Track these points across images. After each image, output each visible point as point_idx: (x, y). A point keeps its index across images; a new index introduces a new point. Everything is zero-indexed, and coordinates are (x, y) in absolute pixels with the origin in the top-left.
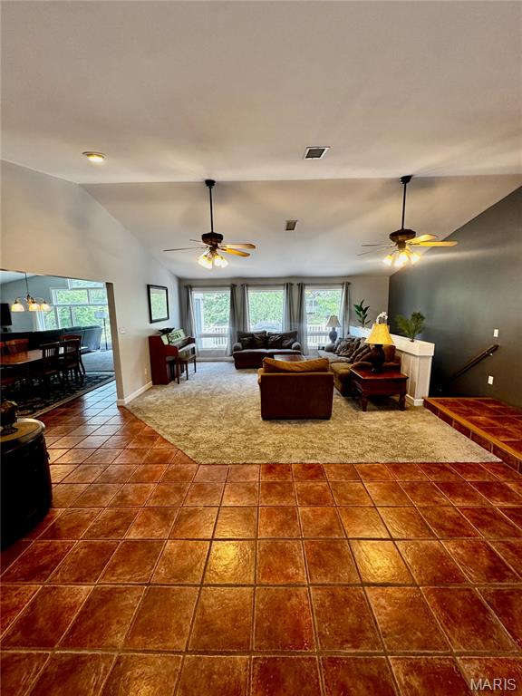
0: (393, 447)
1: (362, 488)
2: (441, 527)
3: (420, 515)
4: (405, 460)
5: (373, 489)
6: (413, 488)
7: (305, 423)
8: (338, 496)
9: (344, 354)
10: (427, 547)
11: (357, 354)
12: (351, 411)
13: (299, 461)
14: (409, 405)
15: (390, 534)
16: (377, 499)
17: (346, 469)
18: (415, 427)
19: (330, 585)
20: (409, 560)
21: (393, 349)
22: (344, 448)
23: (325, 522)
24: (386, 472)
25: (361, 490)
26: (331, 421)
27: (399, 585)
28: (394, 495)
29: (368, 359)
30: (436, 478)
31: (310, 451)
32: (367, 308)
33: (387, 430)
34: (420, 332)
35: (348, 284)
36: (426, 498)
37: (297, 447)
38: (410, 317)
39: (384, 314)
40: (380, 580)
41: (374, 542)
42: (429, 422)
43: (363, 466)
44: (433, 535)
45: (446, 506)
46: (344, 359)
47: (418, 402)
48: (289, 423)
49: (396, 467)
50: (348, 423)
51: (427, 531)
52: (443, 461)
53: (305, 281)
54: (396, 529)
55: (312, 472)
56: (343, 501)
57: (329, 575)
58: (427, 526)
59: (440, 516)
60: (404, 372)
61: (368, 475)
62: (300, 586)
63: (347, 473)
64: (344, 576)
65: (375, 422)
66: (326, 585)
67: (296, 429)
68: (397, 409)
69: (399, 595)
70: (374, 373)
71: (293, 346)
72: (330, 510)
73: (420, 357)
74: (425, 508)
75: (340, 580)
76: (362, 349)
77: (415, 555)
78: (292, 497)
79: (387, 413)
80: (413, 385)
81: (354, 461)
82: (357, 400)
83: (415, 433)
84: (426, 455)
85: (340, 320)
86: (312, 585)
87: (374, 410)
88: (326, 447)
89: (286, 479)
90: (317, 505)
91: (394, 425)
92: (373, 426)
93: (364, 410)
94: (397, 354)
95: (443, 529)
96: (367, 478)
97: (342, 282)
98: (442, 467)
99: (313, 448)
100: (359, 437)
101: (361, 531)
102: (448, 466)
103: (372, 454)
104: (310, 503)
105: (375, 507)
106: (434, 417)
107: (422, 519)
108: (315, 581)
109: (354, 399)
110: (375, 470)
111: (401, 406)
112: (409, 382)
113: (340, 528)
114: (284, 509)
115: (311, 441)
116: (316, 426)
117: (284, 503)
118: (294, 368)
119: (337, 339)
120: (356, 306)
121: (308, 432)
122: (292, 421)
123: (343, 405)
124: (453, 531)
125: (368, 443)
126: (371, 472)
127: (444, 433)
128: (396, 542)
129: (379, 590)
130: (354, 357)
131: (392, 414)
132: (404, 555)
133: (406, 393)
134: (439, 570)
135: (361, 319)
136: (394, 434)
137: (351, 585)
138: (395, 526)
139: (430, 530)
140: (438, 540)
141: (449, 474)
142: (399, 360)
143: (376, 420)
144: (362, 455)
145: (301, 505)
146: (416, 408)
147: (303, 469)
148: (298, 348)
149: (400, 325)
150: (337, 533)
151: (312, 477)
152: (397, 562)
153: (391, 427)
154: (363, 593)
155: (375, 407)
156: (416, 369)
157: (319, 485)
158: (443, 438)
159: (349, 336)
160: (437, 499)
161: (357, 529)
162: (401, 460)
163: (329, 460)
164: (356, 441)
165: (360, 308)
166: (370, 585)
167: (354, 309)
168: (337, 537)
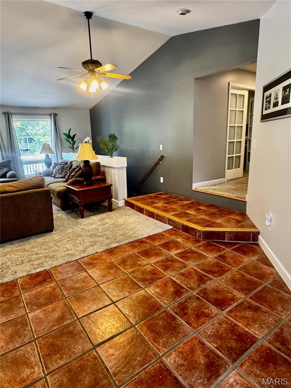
0: (107, 238)
1: (87, 275)
2: (144, 280)
3: (130, 278)
4: (117, 245)
5: (95, 273)
6: (124, 262)
7: (28, 240)
8: (66, 289)
9: (60, 176)
10: (137, 297)
11: (70, 174)
12: (72, 221)
13: (25, 274)
14: (115, 207)
15: (111, 300)
16: (99, 278)
17: (72, 266)
18: (121, 221)
19: (66, 364)
20: (127, 312)
21: (98, 164)
22: (68, 250)
23: (57, 315)
24: (104, 257)
25: (86, 278)
26: (54, 232)
27: (121, 333)
28: (112, 271)
29: (80, 176)
30: (138, 249)
31: (37, 262)
32: (74, 136)
33: (101, 227)
34: (116, 150)
35: (55, 115)
36: (132, 266)
37: (23, 262)
38: (107, 138)
39: (88, 139)
40: (107, 337)
41: (100, 311)
42: (130, 215)
43: (86, 258)
44: (140, 287)
45: (146, 265)
46: (60, 180)
47: (121, 203)
48: (11, 244)
49: (111, 251)
50: (70, 230)
51: (136, 287)
52: (141, 237)
53: (11, 111)
54: (115, 294)
55: (39, 279)
56: (72, 291)
57: (65, 356)
58: (136, 283)
59: (143, 273)
60: (109, 182)
61: (90, 264)
62: (36, 382)
63: (73, 269)
64: (78, 349)
65: (91, 224)
66: (62, 366)
67: (20, 248)
68: (108, 211)
69: (122, 339)
70: (87, 185)
71: (8, 175)
72: (61, 303)
73: (118, 168)
74: (133, 272)
75: (75, 355)
76: (75, 169)
77: (130, 306)
78: (21, 307)
79: (101, 215)
80: (116, 190)
81: (78, 257)
82: (76, 211)
83: (121, 225)
84: (130, 237)
85: (53, 148)
86: (48, 374)
87: (90, 216)
88: (51, 254)
89: (12, 294)
90: (46, 304)
91: (106, 223)
92: (90, 227)
93: (83, 217)
94: (102, 169)
95: (146, 281)
96: (90, 267)
97: (49, 113)
98: (141, 242)
99: (38, 259)
100: (80, 239)
101: (89, 308)
102: (144, 240)
103: (92, 248)
104: (40, 306)
105: (98, 285)
106: (132, 211)
107: (132, 280)
108: (52, 368)
109: (73, 211)
110: (96, 259)
111: (110, 209)
112: (113, 188)
113: (71, 314)
114: (13, 323)
115: (36, 254)
116: (41, 240)
117: (12, 317)
118: (8, 189)
119: (53, 165)
120: (65, 134)
121: (33, 247)
122: (14, 242)
123: (64, 217)
124: (151, 279)
125: (88, 241)
126: (93, 261)
127: (140, 220)
128: (116, 304)
129: (108, 344)
130: (69, 176)
131: (104, 215)
132: (123, 310)
133: (111, 197)
134: (147, 308)
135: (71, 146)
136: (107, 229)
137: (85, 354)
138: (114, 293)
139: (138, 285)
140: (144, 289)
141: (145, 245)
142: (104, 174)
143: (93, 222)
144: (84, 251)
145: (32, 310)
146: (120, 208)
147: (30, 279)
148: (13, 176)
149: (102, 146)
150: (68, 319)
151: (40, 283)
152: (118, 317)
153: (104, 225)
154: (95, 353)
155: (91, 213)
156: (117, 178)
157: (48, 287)
158: (140, 223)
159: (62, 161)
160: (140, 263)
161: (86, 308)
162: (114, 245)
163: (55, 263)
164: (78, 242)
165: (69, 136)
166: (99, 345)
167: (64, 137)
168: (69, 321)
